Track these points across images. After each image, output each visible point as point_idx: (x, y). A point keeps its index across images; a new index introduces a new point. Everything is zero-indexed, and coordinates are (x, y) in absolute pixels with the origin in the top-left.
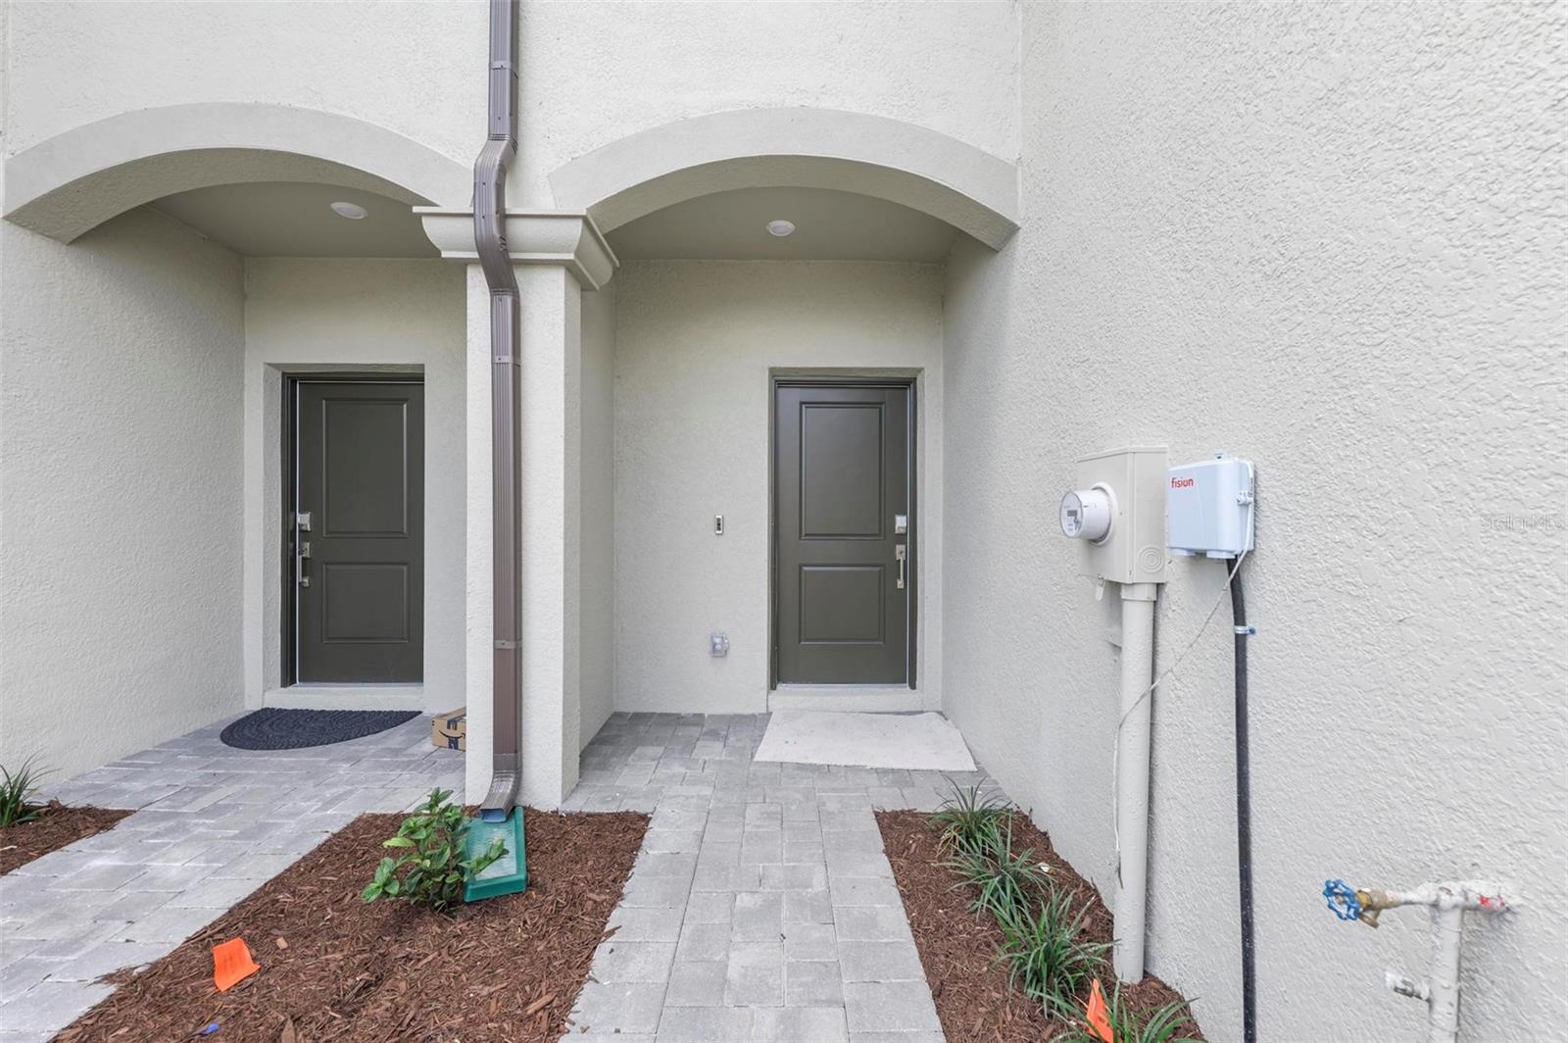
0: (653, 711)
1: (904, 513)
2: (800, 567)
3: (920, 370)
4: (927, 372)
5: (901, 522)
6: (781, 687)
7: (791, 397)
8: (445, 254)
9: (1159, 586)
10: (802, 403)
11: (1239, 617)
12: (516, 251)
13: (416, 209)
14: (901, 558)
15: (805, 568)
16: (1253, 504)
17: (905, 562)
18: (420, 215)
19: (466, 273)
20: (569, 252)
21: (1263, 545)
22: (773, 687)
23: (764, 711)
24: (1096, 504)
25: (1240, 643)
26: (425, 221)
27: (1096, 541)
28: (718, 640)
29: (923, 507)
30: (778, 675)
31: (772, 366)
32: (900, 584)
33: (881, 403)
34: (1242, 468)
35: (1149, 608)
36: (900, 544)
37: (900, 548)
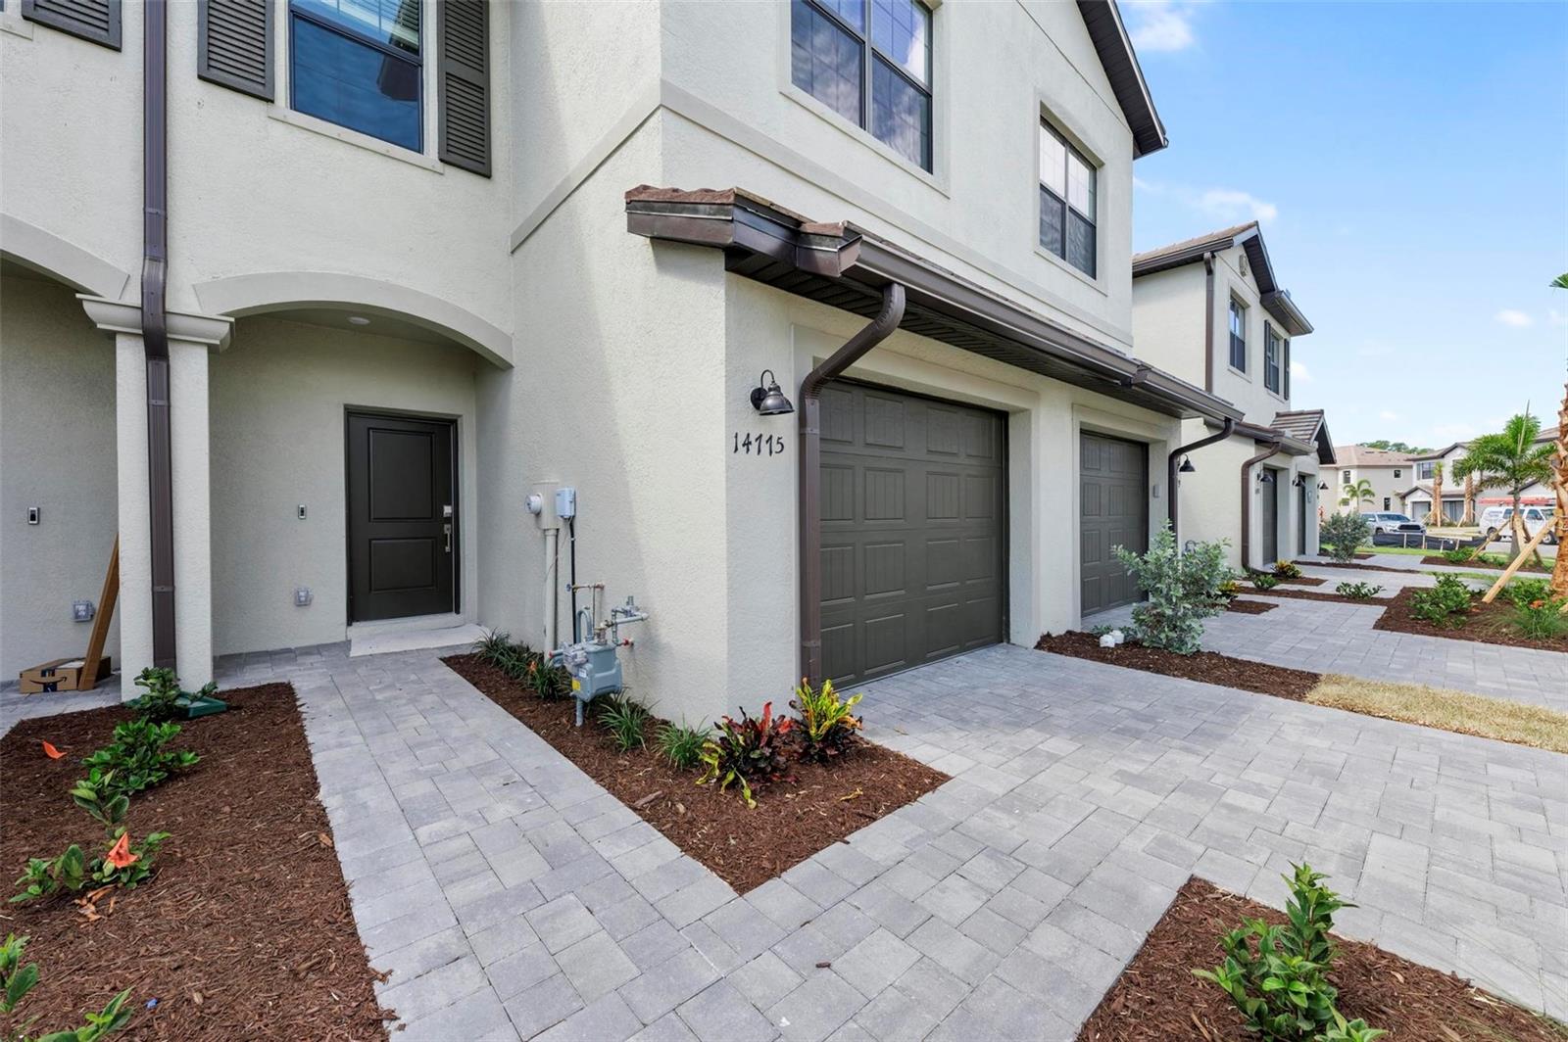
0: (241, 651)
1: (450, 504)
2: (370, 541)
3: (460, 416)
4: (464, 417)
5: (448, 510)
6: (354, 624)
7: (361, 424)
8: (99, 326)
9: (558, 530)
10: (369, 429)
11: (572, 537)
12: (170, 333)
13: (78, 296)
14: (448, 533)
15: (374, 542)
16: (574, 501)
17: (451, 535)
18: (81, 300)
19: (115, 340)
20: (215, 339)
21: (578, 514)
22: (349, 623)
23: (344, 639)
24: (537, 501)
25: (573, 542)
26: (85, 304)
27: (538, 514)
28: (302, 594)
29: (463, 501)
30: (354, 615)
31: (346, 402)
32: (447, 549)
33: (433, 433)
34: (570, 491)
35: (554, 537)
36: (447, 523)
37: (446, 526)
